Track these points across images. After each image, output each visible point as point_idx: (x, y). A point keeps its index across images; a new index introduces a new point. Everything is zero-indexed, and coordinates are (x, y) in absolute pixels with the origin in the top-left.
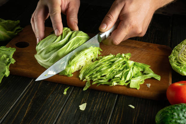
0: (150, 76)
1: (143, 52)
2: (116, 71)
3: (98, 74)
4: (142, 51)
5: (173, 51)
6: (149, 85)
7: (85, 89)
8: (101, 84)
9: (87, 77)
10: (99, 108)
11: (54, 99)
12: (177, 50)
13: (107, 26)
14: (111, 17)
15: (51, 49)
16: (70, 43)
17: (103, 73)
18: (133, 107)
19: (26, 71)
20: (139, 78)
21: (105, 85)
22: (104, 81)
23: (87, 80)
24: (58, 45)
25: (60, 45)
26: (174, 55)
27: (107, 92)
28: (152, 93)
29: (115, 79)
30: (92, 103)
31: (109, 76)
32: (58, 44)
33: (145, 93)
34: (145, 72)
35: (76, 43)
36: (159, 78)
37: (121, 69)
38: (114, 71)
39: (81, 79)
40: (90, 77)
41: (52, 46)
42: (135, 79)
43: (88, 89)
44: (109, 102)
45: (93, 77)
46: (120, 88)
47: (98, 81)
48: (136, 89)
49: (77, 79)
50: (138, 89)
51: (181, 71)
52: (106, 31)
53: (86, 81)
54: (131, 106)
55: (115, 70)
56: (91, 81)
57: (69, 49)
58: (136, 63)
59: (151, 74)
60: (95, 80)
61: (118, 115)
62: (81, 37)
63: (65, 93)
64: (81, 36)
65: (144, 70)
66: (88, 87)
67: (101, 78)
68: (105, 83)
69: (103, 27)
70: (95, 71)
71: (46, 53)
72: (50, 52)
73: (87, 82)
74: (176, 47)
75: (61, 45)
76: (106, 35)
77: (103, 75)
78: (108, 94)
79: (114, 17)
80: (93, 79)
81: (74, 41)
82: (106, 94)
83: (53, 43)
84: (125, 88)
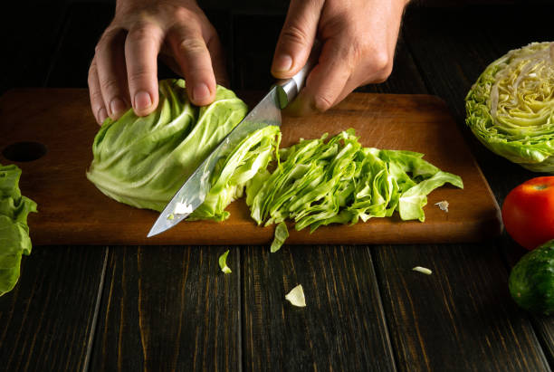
0: (438, 180)
1: (379, 121)
2: (346, 183)
3: (306, 198)
4: (376, 118)
5: (469, 104)
6: (445, 204)
7: (274, 248)
8: (322, 226)
9: (276, 215)
11: (204, 292)
12: (477, 102)
13: (293, 59)
14: (298, 33)
15: (150, 146)
16: (204, 124)
17: (318, 193)
18: (428, 271)
19: (80, 226)
20: (416, 191)
21: (332, 225)
22: (327, 215)
23: (276, 222)
24: (168, 135)
25: (174, 132)
26: (477, 115)
27: (338, 246)
28: (461, 225)
29: (356, 205)
30: (314, 281)
31: (334, 198)
32: (170, 130)
33: (443, 227)
34: (419, 172)
35: (220, 122)
36: (458, 182)
37: (358, 174)
38: (341, 185)
39: (259, 223)
40: (282, 210)
41: (153, 139)
42: (408, 196)
43: (284, 246)
44: (358, 272)
45: (292, 209)
46: (374, 226)
47: (312, 219)
48: (417, 221)
49: (246, 224)
50: (423, 220)
51: (528, 151)
52: (293, 73)
53: (275, 225)
54: (419, 269)
55: (343, 179)
56: (290, 222)
57: (207, 141)
58: (385, 151)
59: (440, 177)
60: (298, 217)
61: (399, 299)
62: (227, 103)
63: (226, 269)
64: (225, 98)
65: (412, 167)
66: (283, 240)
67: (315, 208)
68: (332, 221)
69: (281, 63)
70: (295, 193)
71: (134, 163)
72: (146, 157)
73: (278, 228)
74: (469, 94)
75: (177, 133)
76: (296, 86)
77: (318, 198)
78: (342, 250)
80: (291, 216)
81: (213, 115)
82: (339, 251)
83: (153, 130)
84: (388, 224)
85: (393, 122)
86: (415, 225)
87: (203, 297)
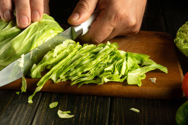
0: (153, 67)
1: (133, 41)
2: (103, 65)
3: (78, 70)
4: (131, 40)
5: (178, 33)
6: (154, 80)
8: (85, 84)
9: (62, 77)
10: (88, 117)
12: (182, 32)
16: (29, 29)
17: (85, 68)
18: (138, 111)
20: (139, 71)
21: (91, 84)
22: (88, 78)
23: (62, 81)
24: (11, 33)
26: (180, 38)
27: (94, 96)
28: (160, 89)
29: (104, 74)
30: (75, 110)
31: (94, 71)
32: (12, 31)
33: (149, 90)
34: (145, 63)
35: (38, 29)
37: (110, 61)
38: (99, 65)
40: (66, 75)
41: (2, 34)
42: (133, 73)
44: (100, 109)
45: (71, 75)
46: (114, 87)
47: (80, 80)
48: (137, 85)
50: (140, 85)
54: (133, 109)
55: (101, 63)
56: (69, 81)
57: (29, 37)
58: (129, 53)
59: (154, 66)
60: (73, 79)
61: (117, 122)
62: (45, 21)
64: (46, 19)
65: (142, 61)
67: (83, 75)
68: (90, 82)
70: (74, 67)
74: (180, 29)
75: (16, 32)
77: (85, 70)
80: (70, 78)
81: (36, 26)
82: (93, 98)
83: (3, 30)
84: (120, 86)
85: (140, 43)
86: (135, 88)
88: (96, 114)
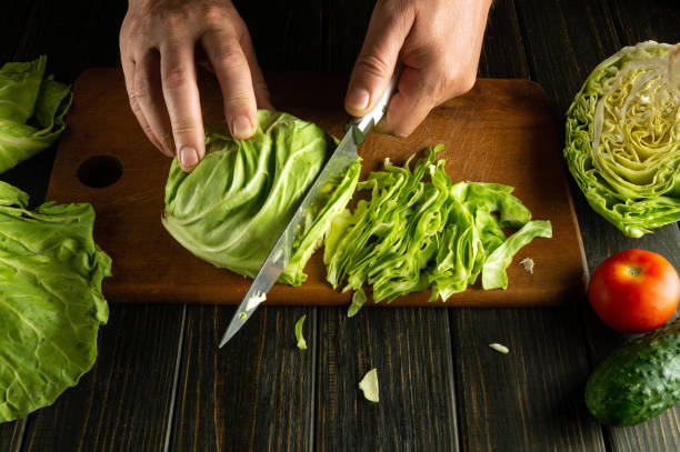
2: (429, 240)
3: (385, 264)
4: (468, 121)
5: (570, 124)
6: (530, 264)
7: (351, 313)
8: (400, 297)
9: (355, 282)
10: (416, 377)
11: (278, 375)
12: (579, 124)
13: (371, 94)
14: (378, 65)
15: (224, 213)
16: (281, 190)
18: (505, 350)
19: (156, 288)
22: (407, 285)
23: (354, 288)
24: (242, 202)
25: (249, 198)
27: (416, 309)
28: (543, 291)
30: (390, 359)
31: (415, 261)
32: (245, 196)
34: (507, 216)
35: (298, 184)
36: (547, 230)
39: (335, 287)
40: (361, 276)
41: (227, 208)
43: (361, 311)
45: (371, 274)
47: (391, 289)
48: (500, 289)
49: (322, 287)
50: (505, 288)
53: (352, 292)
54: (497, 346)
56: (368, 288)
58: (473, 185)
60: (377, 284)
62: (305, 154)
63: (302, 343)
66: (361, 305)
68: (412, 290)
70: (374, 258)
71: (209, 229)
72: (221, 223)
73: (355, 294)
75: (253, 199)
76: (373, 121)
79: (385, 60)
80: (370, 282)
81: (290, 175)
82: (417, 315)
83: (226, 199)
85: (485, 128)
86: (497, 293)
87: (278, 380)
88: (430, 369)
